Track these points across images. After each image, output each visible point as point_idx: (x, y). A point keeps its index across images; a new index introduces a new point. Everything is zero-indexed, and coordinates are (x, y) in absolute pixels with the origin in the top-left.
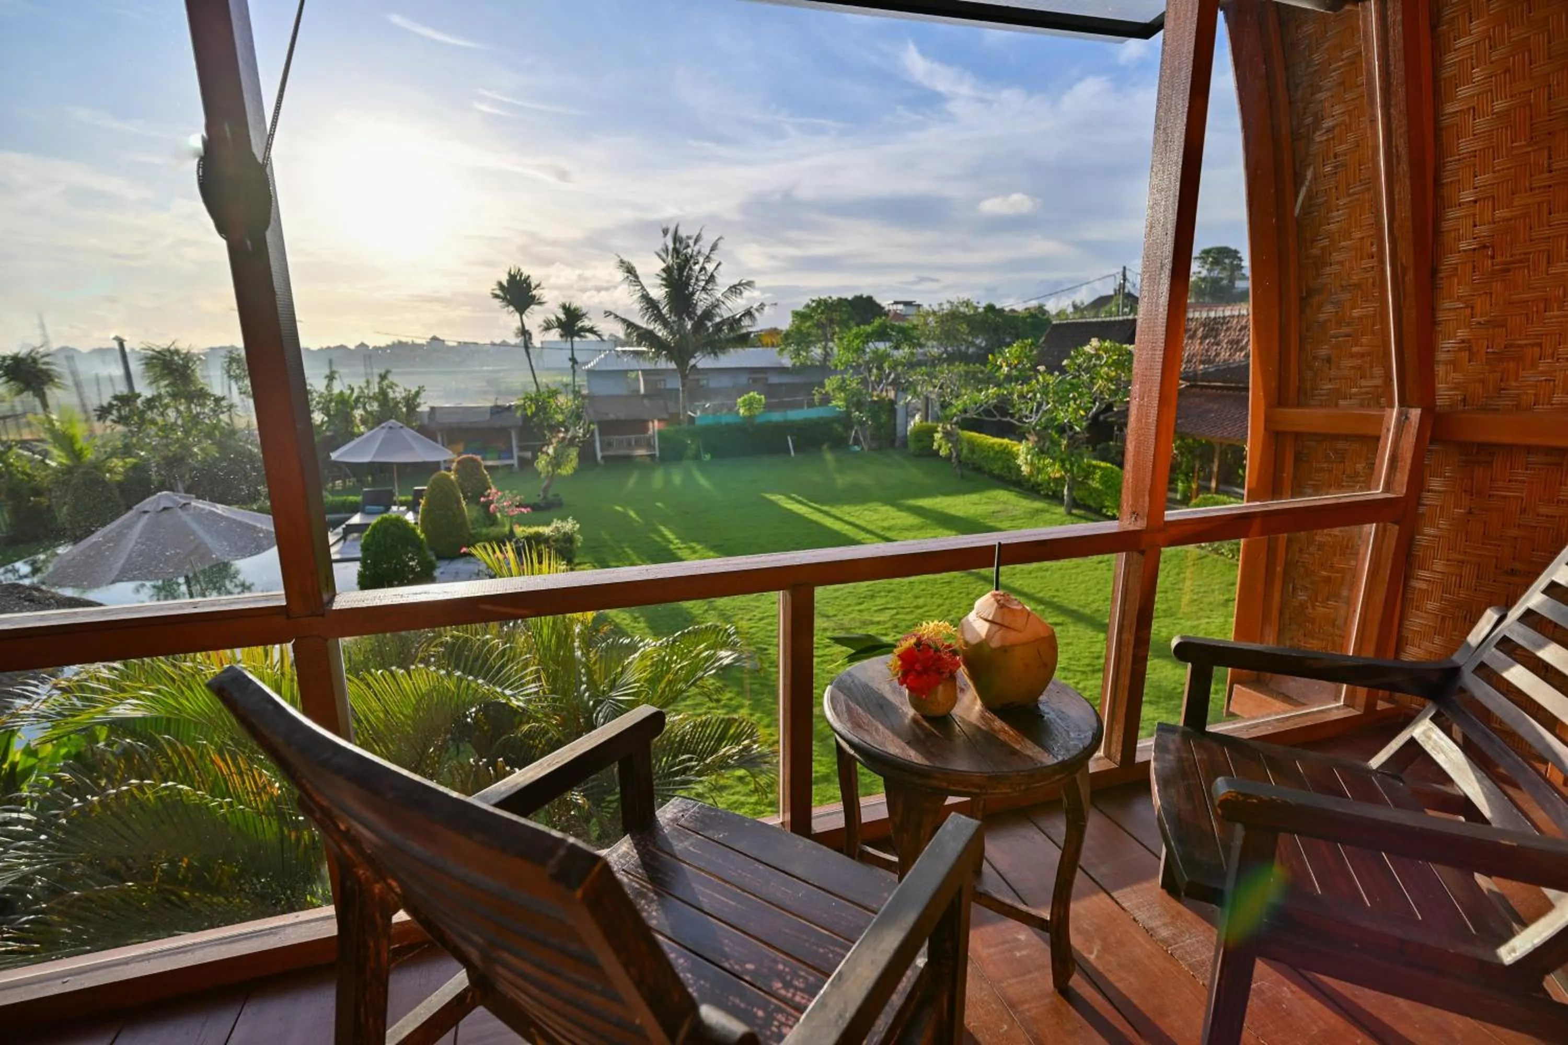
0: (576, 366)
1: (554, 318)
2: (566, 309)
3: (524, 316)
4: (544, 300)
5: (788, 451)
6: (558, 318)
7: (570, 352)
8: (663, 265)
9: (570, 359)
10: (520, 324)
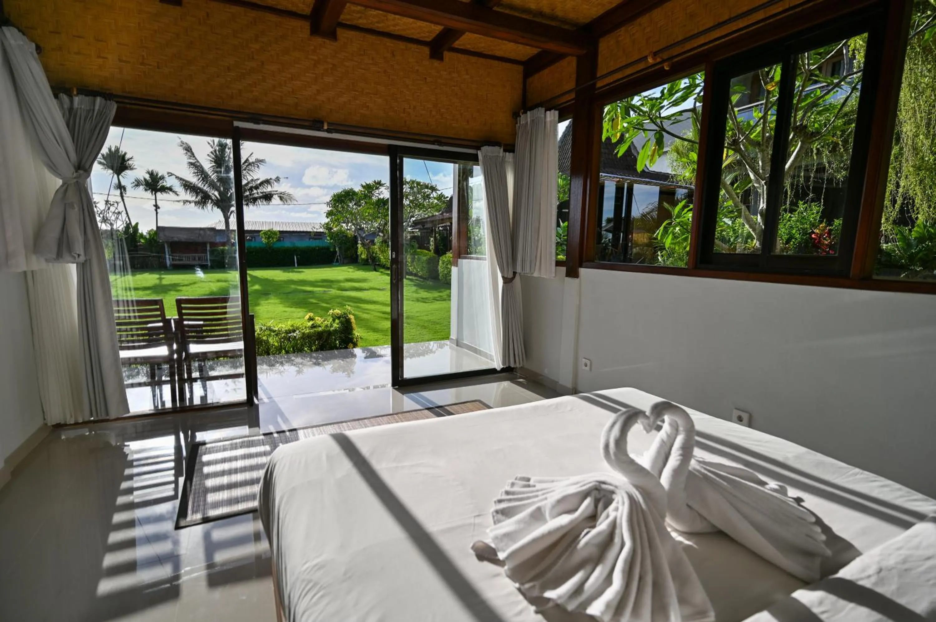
0: (158, 210)
1: (143, 179)
2: (151, 174)
3: (120, 177)
4: (135, 167)
5: (294, 265)
6: (145, 179)
7: (154, 201)
8: (212, 150)
9: (154, 206)
10: (117, 182)
